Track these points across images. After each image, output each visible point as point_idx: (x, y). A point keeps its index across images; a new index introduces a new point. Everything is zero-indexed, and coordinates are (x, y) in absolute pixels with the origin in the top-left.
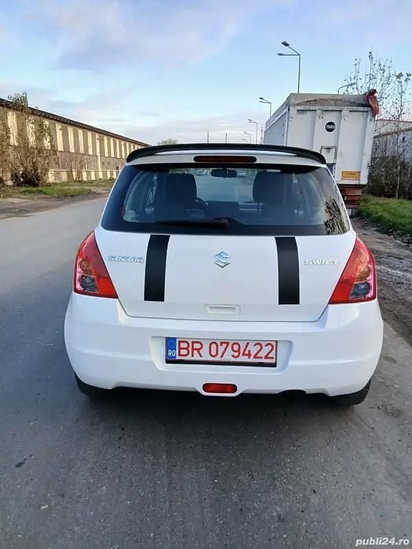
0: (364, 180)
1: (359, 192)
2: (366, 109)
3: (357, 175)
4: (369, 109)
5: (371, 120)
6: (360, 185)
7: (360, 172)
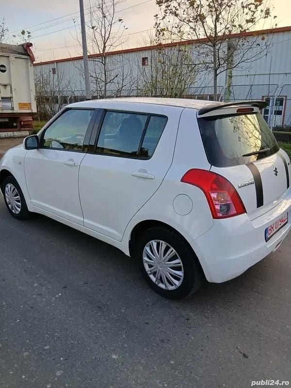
0: (34, 110)
1: (30, 118)
2: (26, 57)
3: (29, 105)
4: (28, 57)
5: (31, 65)
6: (32, 113)
7: (30, 104)
